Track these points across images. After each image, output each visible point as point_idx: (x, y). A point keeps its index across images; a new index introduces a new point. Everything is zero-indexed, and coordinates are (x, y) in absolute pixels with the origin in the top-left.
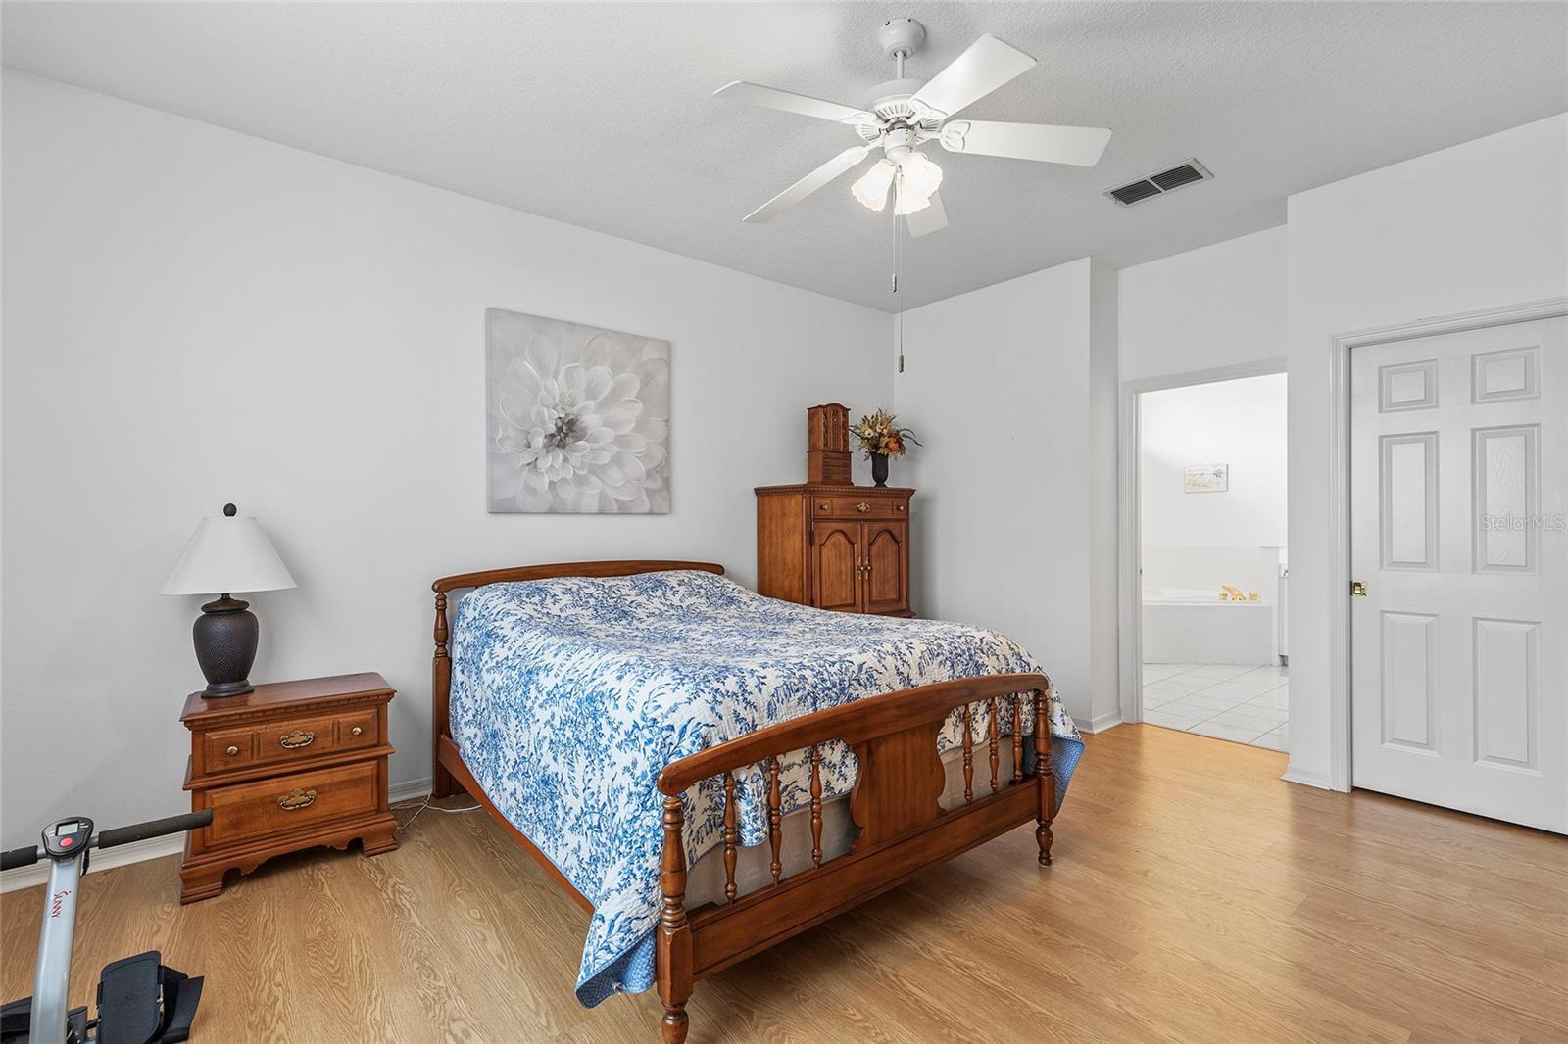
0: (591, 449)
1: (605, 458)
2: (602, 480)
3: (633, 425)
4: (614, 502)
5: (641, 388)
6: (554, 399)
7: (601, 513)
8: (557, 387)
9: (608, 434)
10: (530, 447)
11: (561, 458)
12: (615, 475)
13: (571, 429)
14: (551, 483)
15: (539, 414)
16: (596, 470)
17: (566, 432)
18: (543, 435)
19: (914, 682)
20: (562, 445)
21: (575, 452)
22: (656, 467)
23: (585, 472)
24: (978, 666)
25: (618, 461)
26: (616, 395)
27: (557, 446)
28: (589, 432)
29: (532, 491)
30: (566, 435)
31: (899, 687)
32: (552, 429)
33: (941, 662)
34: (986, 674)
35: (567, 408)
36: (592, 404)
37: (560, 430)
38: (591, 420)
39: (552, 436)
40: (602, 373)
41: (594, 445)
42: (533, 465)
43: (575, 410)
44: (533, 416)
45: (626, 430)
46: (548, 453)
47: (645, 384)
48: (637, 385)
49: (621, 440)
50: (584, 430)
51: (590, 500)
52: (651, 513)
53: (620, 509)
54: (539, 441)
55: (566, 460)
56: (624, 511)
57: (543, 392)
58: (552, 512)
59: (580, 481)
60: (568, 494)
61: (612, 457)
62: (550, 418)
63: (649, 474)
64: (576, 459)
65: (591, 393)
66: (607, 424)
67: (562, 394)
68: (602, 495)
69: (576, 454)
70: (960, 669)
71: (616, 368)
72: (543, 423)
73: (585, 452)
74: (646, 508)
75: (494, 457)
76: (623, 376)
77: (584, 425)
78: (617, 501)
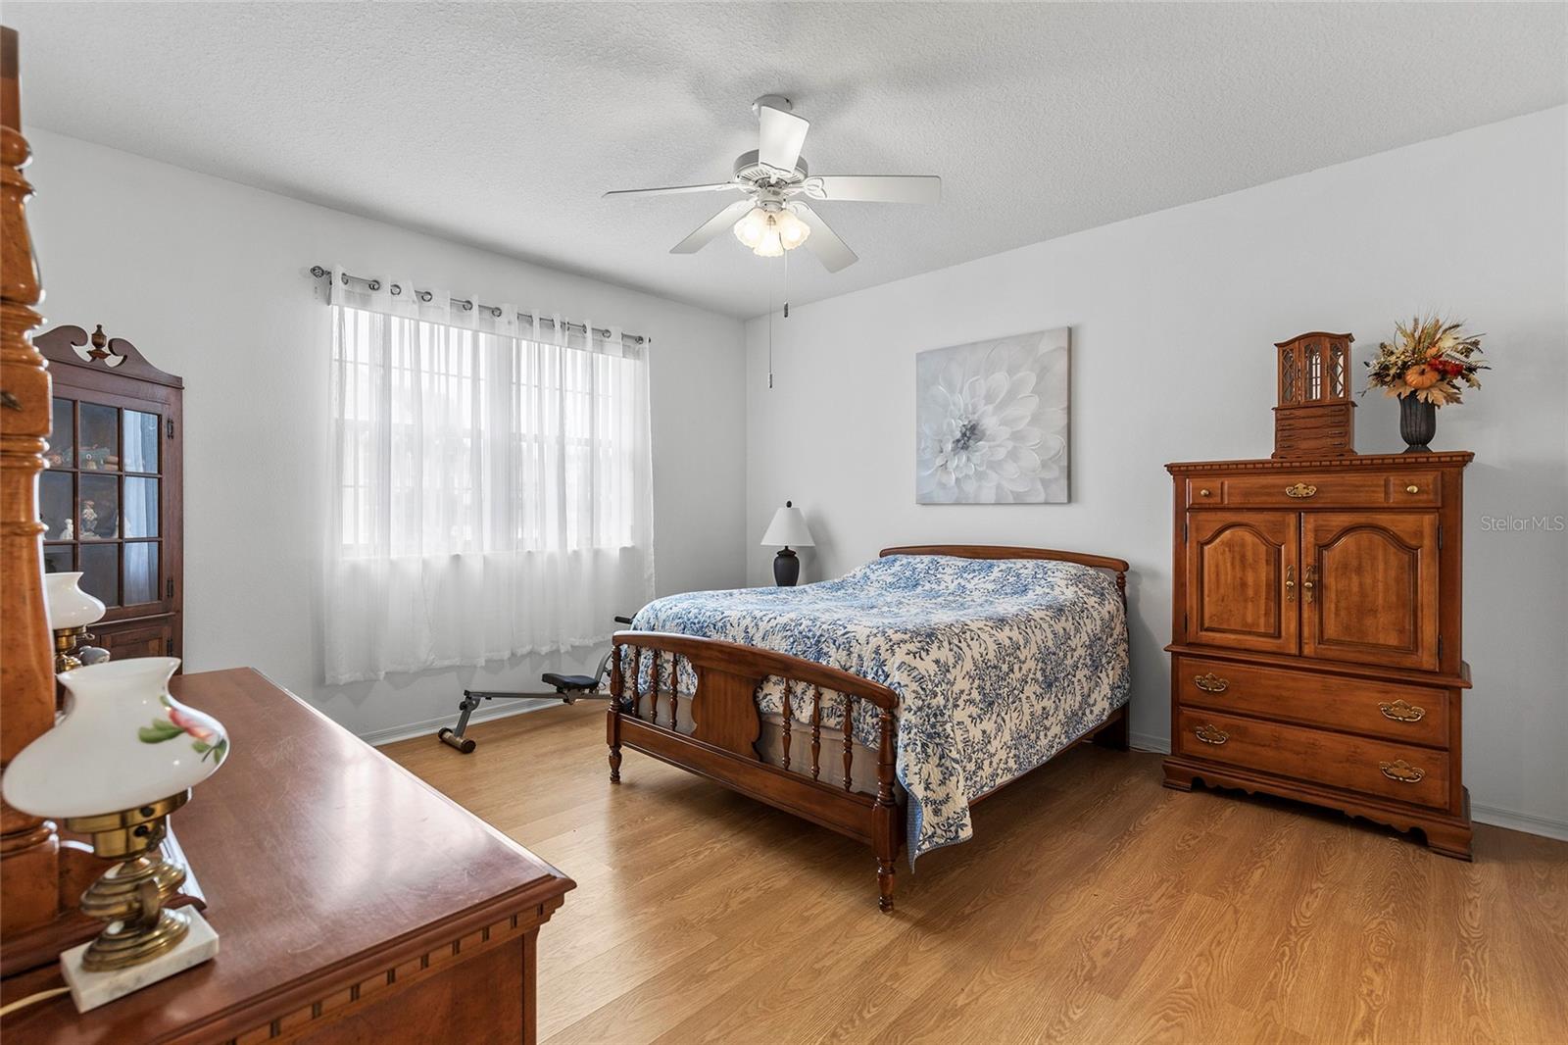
0: (989, 447)
1: (1001, 453)
2: (999, 474)
3: (1029, 418)
4: (1009, 492)
5: (1037, 383)
6: (959, 410)
7: (997, 504)
8: (961, 400)
9: (1005, 432)
10: (942, 452)
11: (964, 458)
12: (1011, 468)
13: (973, 433)
14: (957, 479)
15: (949, 424)
16: (994, 466)
17: (970, 435)
18: (951, 441)
19: (754, 643)
20: (965, 447)
21: (976, 451)
22: (1053, 457)
23: (985, 467)
24: (820, 653)
25: (1013, 455)
26: (1012, 396)
27: (962, 448)
28: (988, 433)
29: (943, 486)
30: (969, 438)
31: (741, 642)
32: (958, 435)
33: (785, 637)
34: (824, 663)
35: (969, 416)
36: (990, 408)
37: (964, 435)
38: (989, 423)
39: (958, 441)
40: (1001, 380)
41: (992, 444)
42: (944, 466)
43: (976, 417)
44: (945, 427)
45: (1022, 425)
46: (954, 455)
47: (1040, 378)
48: (1033, 379)
49: (1017, 436)
50: (983, 433)
51: (988, 494)
52: (1046, 503)
53: (1014, 499)
54: (949, 446)
55: (968, 459)
56: (1020, 502)
57: (952, 407)
58: (957, 503)
59: (980, 476)
60: (970, 487)
61: (1008, 452)
62: (957, 426)
63: (1044, 465)
64: (976, 457)
65: (989, 398)
66: (1004, 423)
67: (966, 405)
68: (999, 487)
69: (977, 454)
70: (799, 648)
71: (1011, 371)
72: (952, 431)
73: (984, 451)
74: (1041, 498)
75: (922, 463)
76: (1020, 375)
77: (983, 428)
78: (1011, 492)
